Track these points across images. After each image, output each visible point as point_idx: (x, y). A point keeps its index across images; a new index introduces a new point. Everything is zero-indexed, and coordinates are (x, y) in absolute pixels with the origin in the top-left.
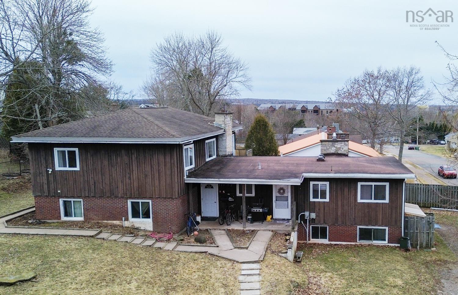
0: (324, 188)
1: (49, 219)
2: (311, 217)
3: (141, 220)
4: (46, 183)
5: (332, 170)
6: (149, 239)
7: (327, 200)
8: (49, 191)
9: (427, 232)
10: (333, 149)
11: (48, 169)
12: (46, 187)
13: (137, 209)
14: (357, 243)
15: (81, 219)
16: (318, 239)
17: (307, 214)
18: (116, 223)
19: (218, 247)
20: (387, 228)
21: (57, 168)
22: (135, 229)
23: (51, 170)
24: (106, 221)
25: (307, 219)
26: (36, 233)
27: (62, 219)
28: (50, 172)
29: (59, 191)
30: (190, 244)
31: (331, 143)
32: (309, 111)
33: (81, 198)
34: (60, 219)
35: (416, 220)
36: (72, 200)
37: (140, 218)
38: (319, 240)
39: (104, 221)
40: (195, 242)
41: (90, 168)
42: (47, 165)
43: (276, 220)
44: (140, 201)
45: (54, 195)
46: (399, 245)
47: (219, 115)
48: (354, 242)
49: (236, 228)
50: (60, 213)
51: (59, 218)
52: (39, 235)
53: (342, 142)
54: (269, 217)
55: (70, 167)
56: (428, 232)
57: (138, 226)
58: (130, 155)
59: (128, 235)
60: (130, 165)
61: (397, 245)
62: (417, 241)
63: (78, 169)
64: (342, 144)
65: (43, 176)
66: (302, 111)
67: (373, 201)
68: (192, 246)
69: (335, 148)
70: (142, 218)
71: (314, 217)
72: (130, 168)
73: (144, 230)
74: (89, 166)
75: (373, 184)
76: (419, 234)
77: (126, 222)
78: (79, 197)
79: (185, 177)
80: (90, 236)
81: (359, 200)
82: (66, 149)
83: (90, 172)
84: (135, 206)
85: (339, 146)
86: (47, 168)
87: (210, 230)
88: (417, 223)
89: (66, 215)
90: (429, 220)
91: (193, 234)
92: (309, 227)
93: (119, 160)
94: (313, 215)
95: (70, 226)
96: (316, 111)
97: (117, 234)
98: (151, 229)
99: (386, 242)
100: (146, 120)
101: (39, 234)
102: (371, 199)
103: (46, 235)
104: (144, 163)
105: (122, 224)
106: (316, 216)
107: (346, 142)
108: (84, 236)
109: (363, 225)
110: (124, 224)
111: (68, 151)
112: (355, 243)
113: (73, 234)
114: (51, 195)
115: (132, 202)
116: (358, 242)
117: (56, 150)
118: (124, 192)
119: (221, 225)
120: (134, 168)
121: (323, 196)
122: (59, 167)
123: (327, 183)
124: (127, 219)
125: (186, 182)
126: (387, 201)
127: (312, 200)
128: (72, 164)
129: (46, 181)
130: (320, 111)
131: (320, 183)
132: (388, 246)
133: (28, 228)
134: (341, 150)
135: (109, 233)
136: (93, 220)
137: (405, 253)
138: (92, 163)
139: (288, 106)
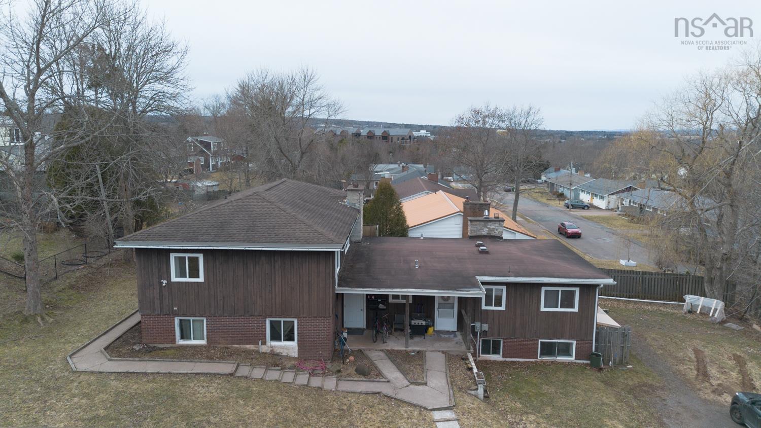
0: (499, 293)
1: (160, 343)
2: (483, 330)
3: (283, 343)
4: (159, 297)
5: (509, 272)
6: (300, 373)
7: (503, 308)
8: (162, 309)
9: (621, 345)
10: (485, 230)
11: (162, 281)
12: (157, 302)
13: (279, 331)
14: (537, 360)
15: (203, 342)
16: (489, 356)
17: (478, 325)
18: (250, 347)
19: (388, 382)
20: (574, 342)
21: (174, 279)
22: (275, 355)
23: (165, 282)
24: (237, 346)
25: (477, 332)
26: (156, 371)
27: (177, 343)
28: (164, 285)
29: (175, 308)
30: (352, 379)
31: (482, 223)
32: (377, 138)
33: (204, 317)
34: (175, 343)
35: (609, 331)
36: (191, 319)
37: (281, 340)
38: (491, 356)
39: (234, 346)
40: (357, 375)
41: (218, 279)
42: (160, 274)
43: (439, 332)
44: (282, 320)
45: (168, 313)
46: (588, 362)
47: (353, 192)
48: (534, 358)
49: (396, 348)
50: (174, 335)
51: (174, 341)
52: (160, 375)
53: (497, 222)
54: (431, 330)
55: (190, 277)
56: (623, 345)
57: (278, 351)
58: (273, 263)
59: (273, 368)
60: (271, 276)
61: (585, 362)
62: (610, 356)
63: (201, 279)
64: (497, 225)
65: (154, 288)
66: (368, 136)
67: (559, 310)
68: (356, 381)
69: (487, 229)
70: (284, 340)
71: (487, 329)
72: (271, 279)
73: (287, 356)
74: (216, 276)
75: (560, 289)
76: (612, 348)
77: (263, 346)
78: (201, 316)
79: (336, 286)
80: (229, 374)
81: (543, 309)
82: (187, 255)
83: (218, 284)
84: (275, 327)
85: (493, 227)
86: (160, 278)
87: (364, 350)
88: (609, 334)
89: (182, 338)
90: (623, 332)
91: (348, 360)
92: (480, 340)
93: (257, 268)
94: (486, 327)
95: (193, 355)
96: (385, 137)
97: (258, 367)
98: (296, 355)
99: (573, 358)
100: (285, 214)
101: (161, 372)
102: (557, 307)
103: (170, 373)
104: (291, 272)
105: (257, 349)
106: (489, 328)
107: (501, 222)
108: (221, 375)
109: (546, 339)
110: (260, 349)
111: (189, 257)
112: (536, 360)
113: (206, 372)
114: (165, 313)
115: (271, 322)
116: (539, 358)
117: (173, 256)
118: (262, 308)
119: (375, 342)
120: (277, 279)
121: (499, 303)
122: (176, 277)
123: (504, 288)
124: (264, 343)
125: (337, 292)
126: (576, 309)
127: (484, 307)
128: (194, 273)
129: (158, 295)
130: (390, 138)
131: (494, 287)
132: (575, 363)
133: (140, 361)
134: (495, 231)
135: (247, 365)
136: (219, 344)
137: (599, 374)
138: (221, 273)
139: (352, 130)
